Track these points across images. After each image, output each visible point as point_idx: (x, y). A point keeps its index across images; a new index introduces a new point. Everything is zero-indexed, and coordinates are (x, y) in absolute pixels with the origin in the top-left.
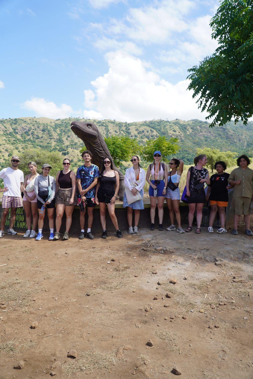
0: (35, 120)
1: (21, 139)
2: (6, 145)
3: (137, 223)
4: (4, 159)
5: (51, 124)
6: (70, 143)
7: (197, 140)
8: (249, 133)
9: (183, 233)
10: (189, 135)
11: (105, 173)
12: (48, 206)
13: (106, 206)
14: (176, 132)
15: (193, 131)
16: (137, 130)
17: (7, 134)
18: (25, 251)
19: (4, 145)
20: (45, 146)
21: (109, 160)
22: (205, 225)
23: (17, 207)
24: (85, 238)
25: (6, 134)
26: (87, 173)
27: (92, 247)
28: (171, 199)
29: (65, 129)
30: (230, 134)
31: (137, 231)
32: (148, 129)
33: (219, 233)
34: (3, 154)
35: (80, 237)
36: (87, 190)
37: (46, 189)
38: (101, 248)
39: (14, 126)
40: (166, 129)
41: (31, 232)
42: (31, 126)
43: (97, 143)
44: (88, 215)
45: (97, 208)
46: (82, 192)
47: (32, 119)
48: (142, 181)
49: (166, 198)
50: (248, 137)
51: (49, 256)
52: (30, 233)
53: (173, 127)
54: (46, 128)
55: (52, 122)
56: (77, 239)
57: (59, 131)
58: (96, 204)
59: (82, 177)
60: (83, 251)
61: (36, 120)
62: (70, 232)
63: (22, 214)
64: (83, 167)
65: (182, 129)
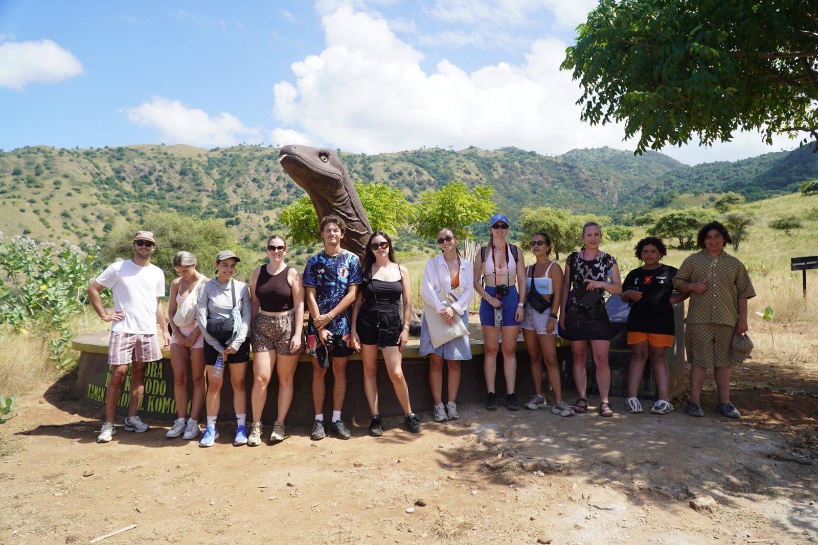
0: (164, 150)
1: (133, 193)
2: (99, 206)
3: (453, 392)
4: (95, 238)
5: (200, 160)
6: (241, 200)
7: (514, 190)
8: (622, 177)
9: (571, 415)
10: (497, 181)
11: (376, 272)
12: (233, 358)
13: (380, 353)
14: (470, 173)
15: (506, 173)
16: (387, 170)
17: (101, 182)
18: (179, 480)
19: (94, 205)
20: (186, 207)
21: (385, 240)
22: (620, 392)
23: (148, 361)
24: (326, 436)
25: (99, 181)
26: (332, 272)
27: (353, 461)
28: (536, 332)
29: (231, 169)
30: (583, 176)
31: (456, 413)
32: (411, 167)
33: (658, 414)
34: (92, 226)
35: (313, 434)
36: (332, 314)
37: (227, 316)
38: (376, 465)
39: (116, 164)
40: (449, 168)
41: (186, 423)
42: (154, 164)
43: (342, 198)
44: (334, 377)
45: (355, 358)
46: (318, 321)
47: (157, 148)
48: (466, 289)
49: (523, 329)
50: (621, 183)
51: (245, 495)
52: (183, 425)
53: (464, 164)
54: (189, 167)
55: (202, 154)
56: (306, 440)
57: (217, 173)
58: (354, 349)
59: (319, 283)
60: (329, 474)
61: (166, 151)
62: (286, 422)
63: (161, 377)
64: (321, 258)
65: (484, 168)
